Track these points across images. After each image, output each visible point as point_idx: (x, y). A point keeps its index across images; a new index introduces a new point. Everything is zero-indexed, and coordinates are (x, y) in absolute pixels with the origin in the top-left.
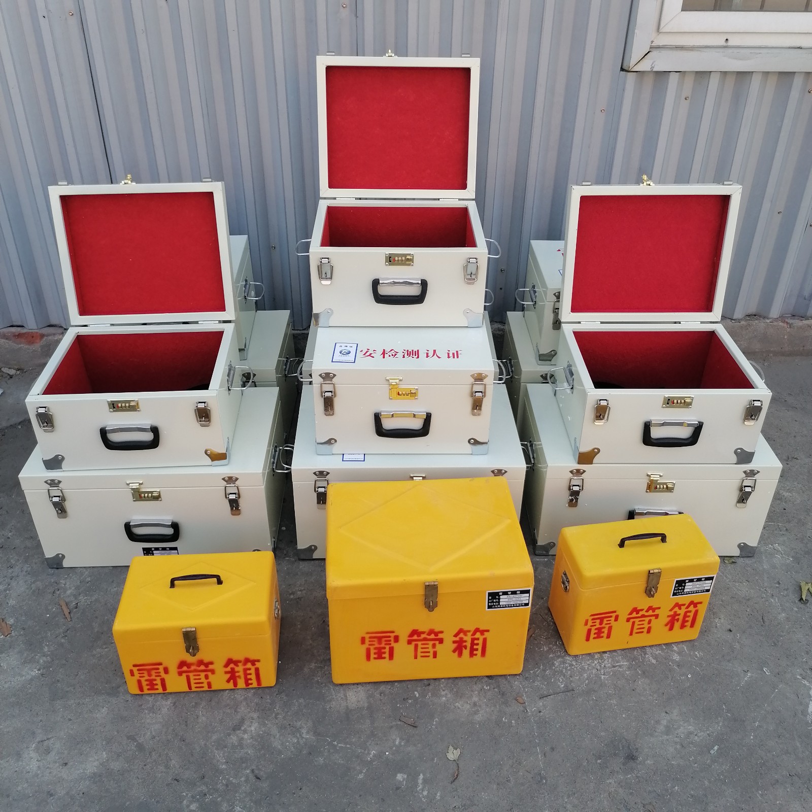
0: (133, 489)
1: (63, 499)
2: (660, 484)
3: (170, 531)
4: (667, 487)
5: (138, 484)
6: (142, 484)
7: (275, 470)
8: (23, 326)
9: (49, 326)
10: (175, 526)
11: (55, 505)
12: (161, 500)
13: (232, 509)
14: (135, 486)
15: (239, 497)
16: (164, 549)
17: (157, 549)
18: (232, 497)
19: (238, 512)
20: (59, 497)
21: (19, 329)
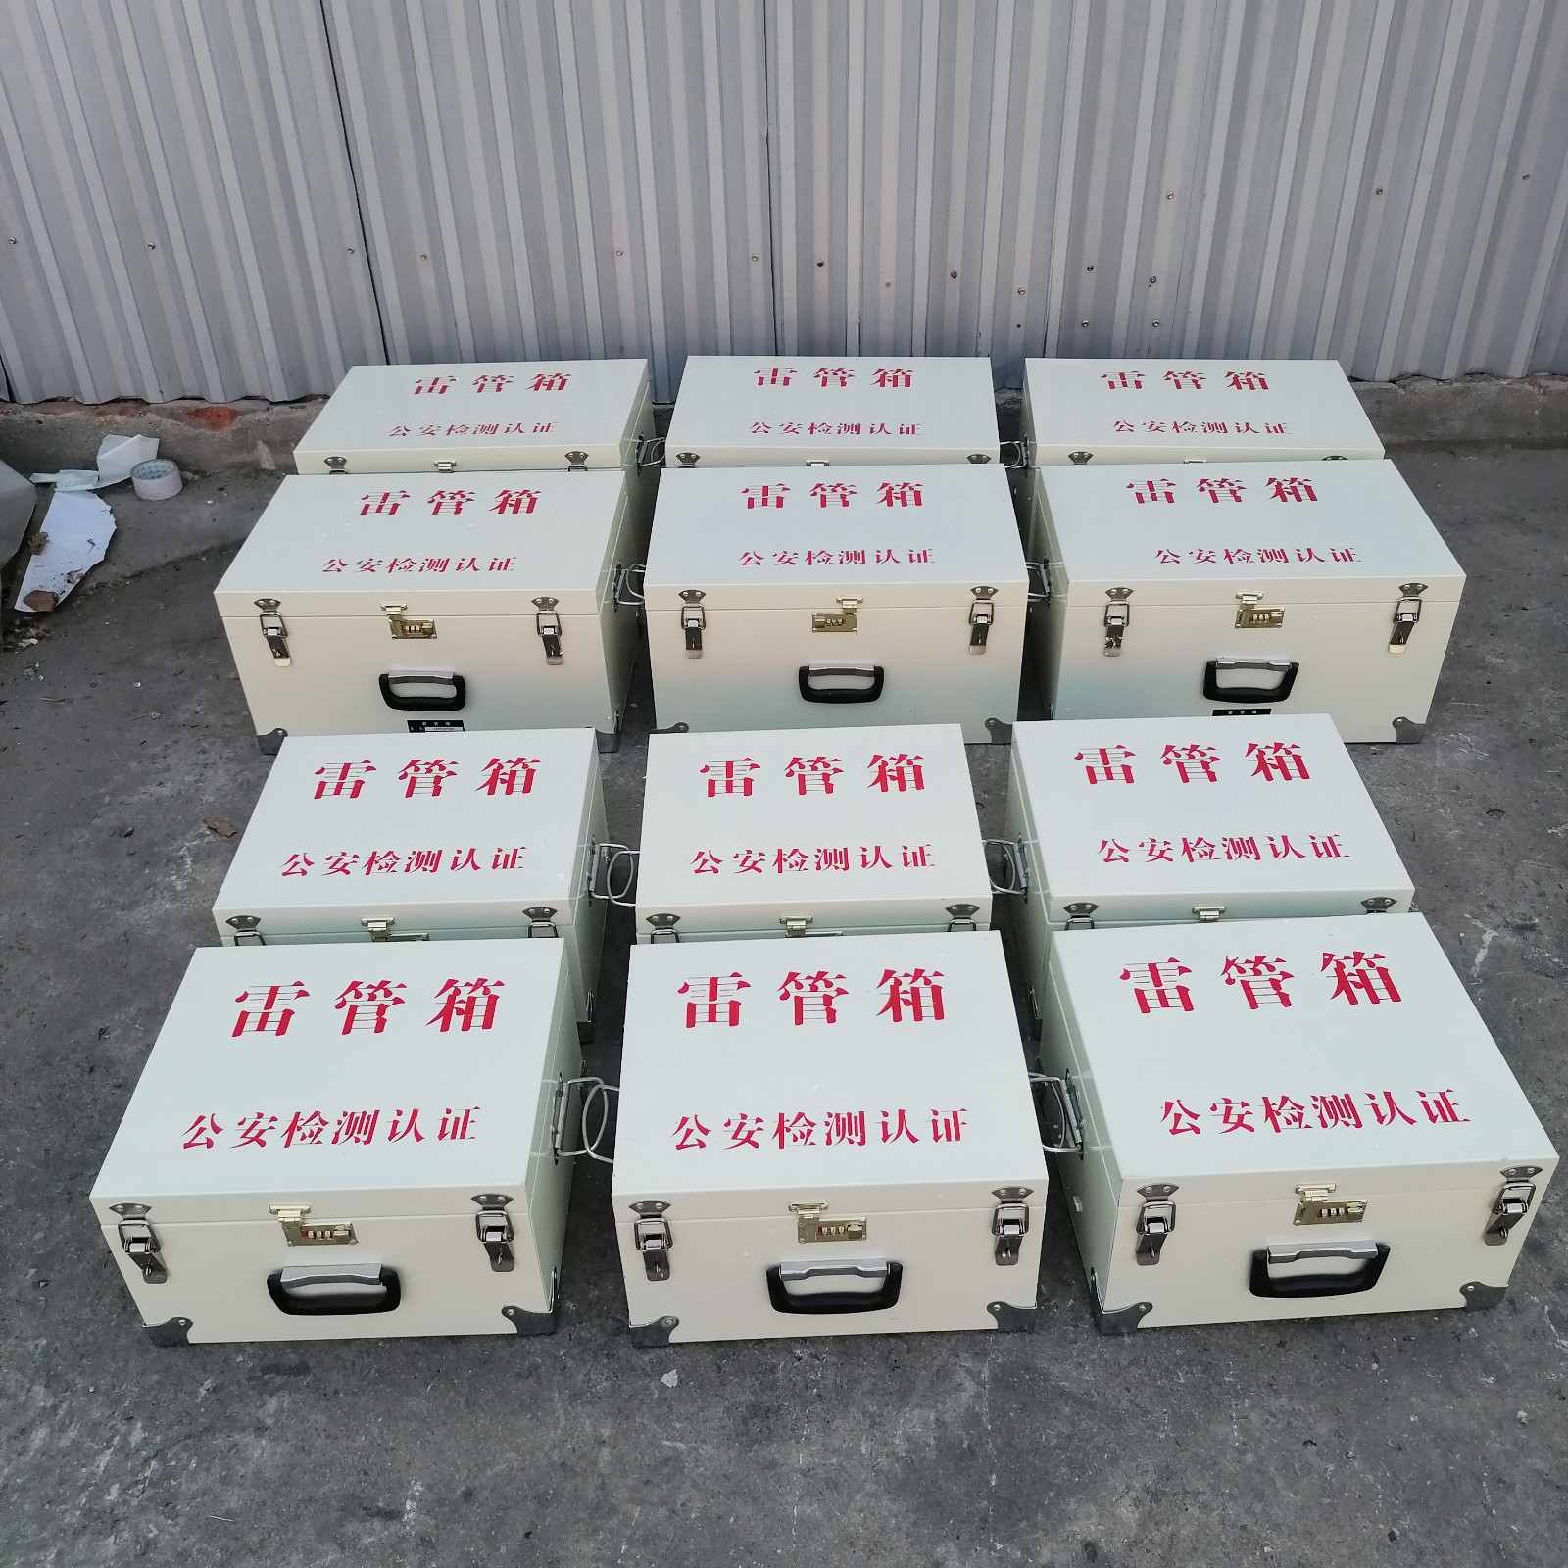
0: (391, 617)
1: (284, 632)
2: (1259, 612)
3: (449, 692)
4: (1271, 617)
5: (399, 609)
6: (406, 608)
7: (618, 600)
8: (203, 399)
9: (244, 398)
10: (459, 682)
11: (272, 641)
12: (435, 638)
13: (549, 654)
14: (395, 611)
15: (560, 633)
16: (442, 724)
17: (431, 724)
18: (549, 632)
19: (558, 660)
20: (277, 628)
21: (196, 403)
